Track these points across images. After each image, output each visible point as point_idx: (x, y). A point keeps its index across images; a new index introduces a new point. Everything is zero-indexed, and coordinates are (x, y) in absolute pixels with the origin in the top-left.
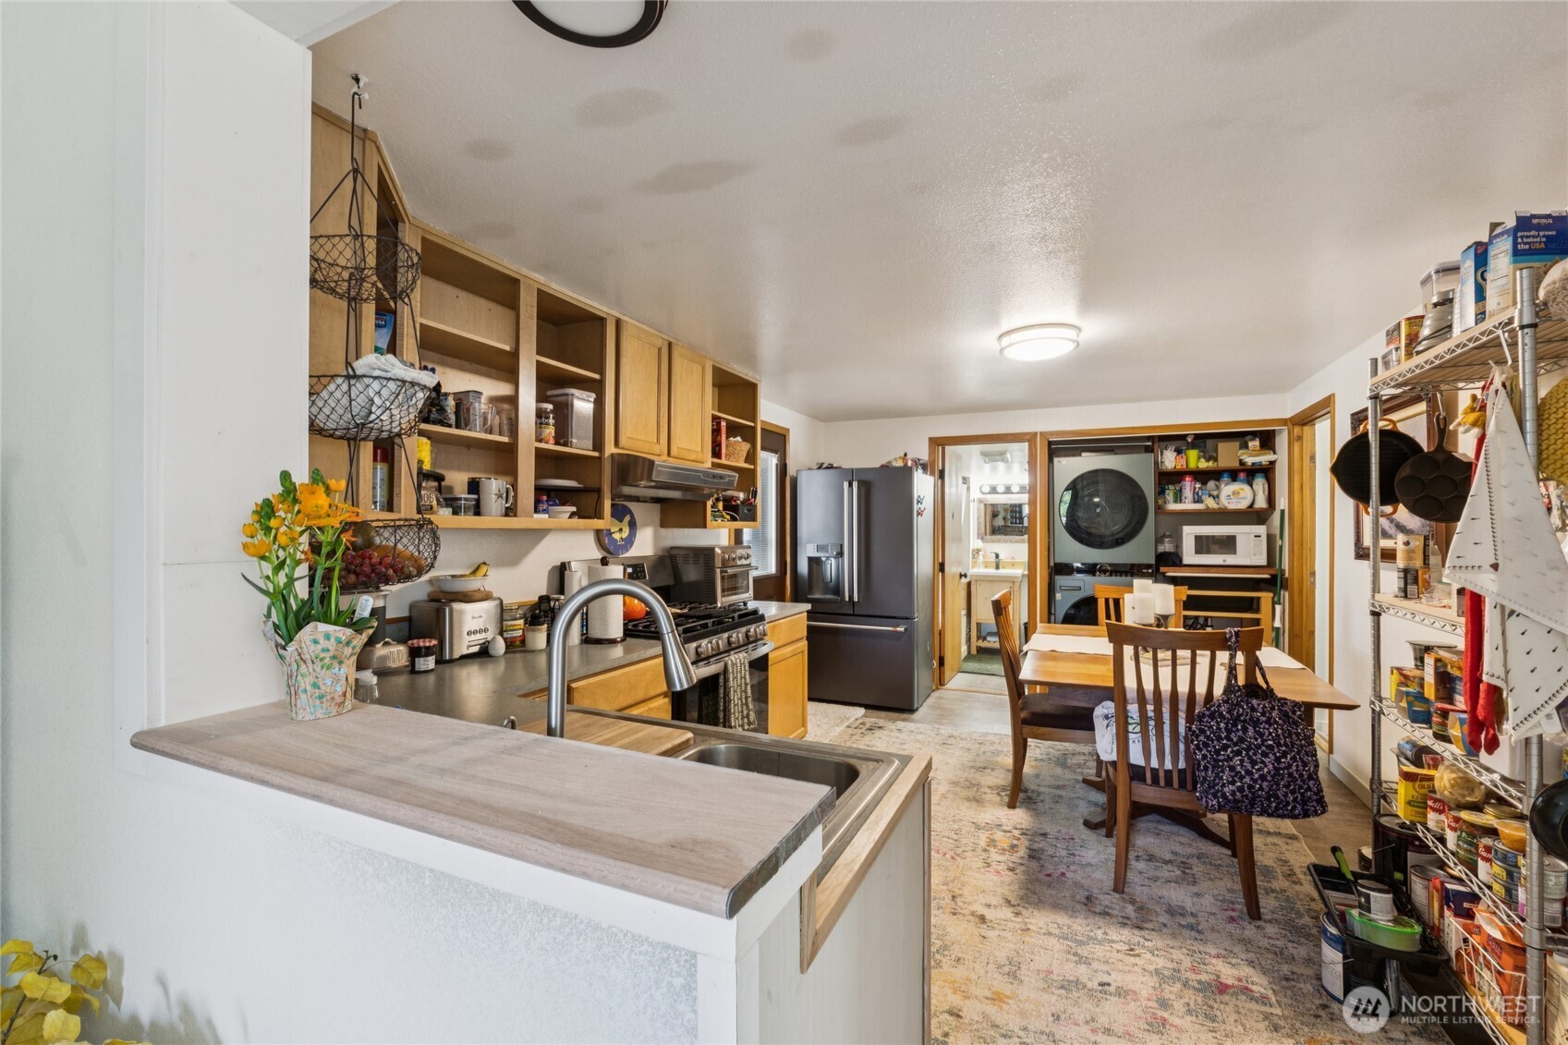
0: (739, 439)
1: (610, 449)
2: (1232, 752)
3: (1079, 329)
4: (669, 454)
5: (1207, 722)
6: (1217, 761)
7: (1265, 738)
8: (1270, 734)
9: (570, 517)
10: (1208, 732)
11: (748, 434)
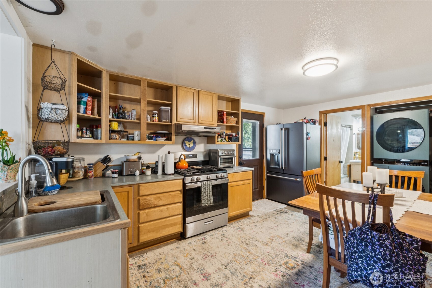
0: (233, 117)
1: (174, 122)
2: (358, 255)
3: (337, 60)
4: (198, 123)
5: (350, 237)
6: (351, 258)
7: (376, 253)
8: (380, 252)
9: (165, 141)
10: (349, 243)
11: (236, 115)
